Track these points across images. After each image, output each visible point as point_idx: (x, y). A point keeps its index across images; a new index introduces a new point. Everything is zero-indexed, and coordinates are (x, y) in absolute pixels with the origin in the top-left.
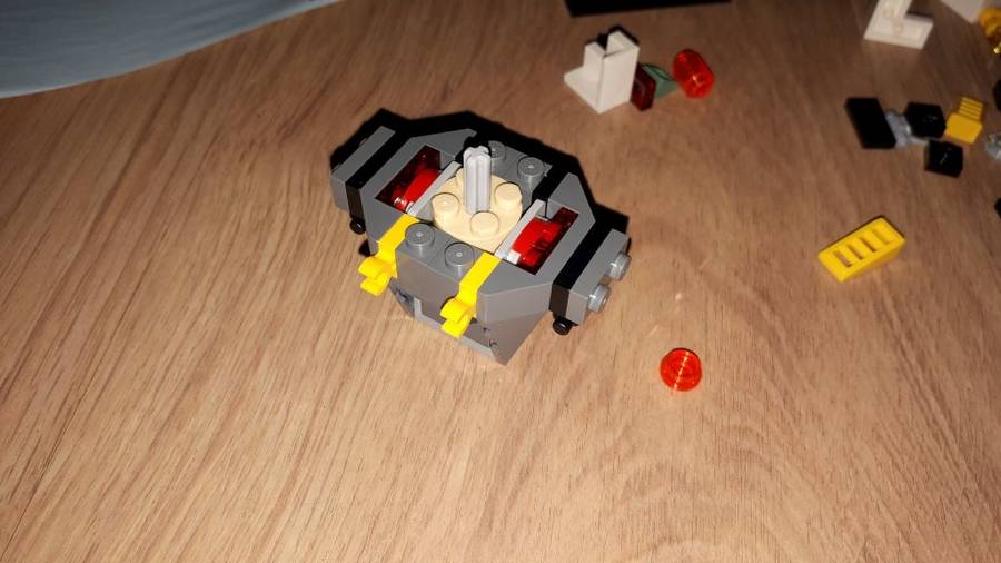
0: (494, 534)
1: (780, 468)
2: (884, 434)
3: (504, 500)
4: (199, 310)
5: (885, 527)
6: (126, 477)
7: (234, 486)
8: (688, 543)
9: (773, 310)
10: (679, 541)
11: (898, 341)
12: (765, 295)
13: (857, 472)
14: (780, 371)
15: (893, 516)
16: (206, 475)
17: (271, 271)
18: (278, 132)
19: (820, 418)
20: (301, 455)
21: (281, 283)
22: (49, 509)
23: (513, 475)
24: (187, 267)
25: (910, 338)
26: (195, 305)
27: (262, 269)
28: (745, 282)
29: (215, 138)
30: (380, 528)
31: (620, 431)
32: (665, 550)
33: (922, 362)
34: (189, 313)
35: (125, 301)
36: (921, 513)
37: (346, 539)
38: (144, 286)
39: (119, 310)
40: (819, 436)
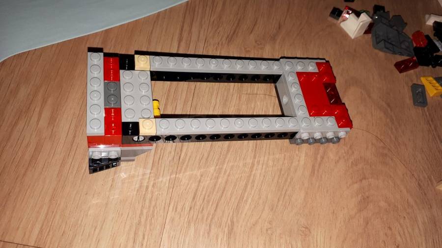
0: (315, 175)
1: (395, 159)
2: (424, 150)
3: (317, 165)
4: (215, 103)
5: (424, 178)
6: (206, 155)
7: (238, 159)
8: (370, 180)
9: (391, 110)
10: (368, 179)
11: (428, 121)
12: (389, 105)
13: (416, 161)
14: (394, 130)
15: (427, 174)
16: (229, 156)
17: (234, 91)
18: (226, 40)
19: (406, 145)
20: (255, 150)
21: (239, 95)
22: (185, 164)
23: (319, 159)
24: (208, 89)
25: (432, 121)
26: (213, 101)
27: (231, 90)
28: (383, 101)
29: (205, 41)
30: (283, 172)
31: (349, 147)
32: (364, 181)
33: (436, 129)
34: (212, 104)
35: (191, 99)
36: (434, 174)
37: (273, 175)
38: (196, 94)
39: (190, 103)
40: (406, 150)
